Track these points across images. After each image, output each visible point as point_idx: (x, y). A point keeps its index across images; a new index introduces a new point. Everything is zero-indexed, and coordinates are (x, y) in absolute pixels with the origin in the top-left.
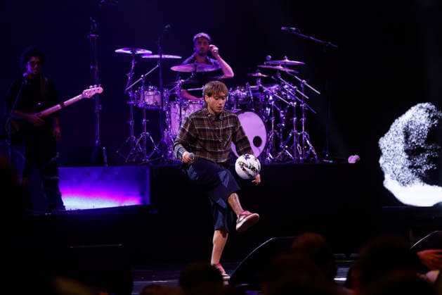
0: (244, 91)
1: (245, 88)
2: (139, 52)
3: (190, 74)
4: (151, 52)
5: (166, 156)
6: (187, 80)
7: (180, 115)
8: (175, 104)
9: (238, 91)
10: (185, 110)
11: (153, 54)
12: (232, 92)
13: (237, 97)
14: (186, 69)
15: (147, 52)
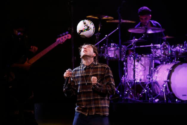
0: (182, 48)
1: (183, 45)
2: (104, 18)
4: (113, 18)
5: (123, 96)
6: (139, 39)
7: (134, 65)
8: (130, 57)
9: (178, 48)
10: (138, 61)
11: (114, 19)
12: (173, 48)
13: (177, 52)
14: (139, 31)
15: (110, 18)
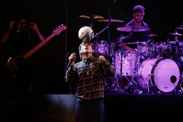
0: (165, 45)
1: (166, 43)
2: (96, 18)
3: (129, 33)
4: (103, 18)
5: (110, 88)
6: (127, 37)
7: (122, 61)
8: (118, 53)
9: (162, 45)
10: (125, 57)
11: (104, 19)
12: (157, 45)
13: (160, 49)
14: (127, 30)
15: (101, 17)
